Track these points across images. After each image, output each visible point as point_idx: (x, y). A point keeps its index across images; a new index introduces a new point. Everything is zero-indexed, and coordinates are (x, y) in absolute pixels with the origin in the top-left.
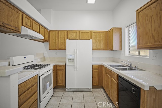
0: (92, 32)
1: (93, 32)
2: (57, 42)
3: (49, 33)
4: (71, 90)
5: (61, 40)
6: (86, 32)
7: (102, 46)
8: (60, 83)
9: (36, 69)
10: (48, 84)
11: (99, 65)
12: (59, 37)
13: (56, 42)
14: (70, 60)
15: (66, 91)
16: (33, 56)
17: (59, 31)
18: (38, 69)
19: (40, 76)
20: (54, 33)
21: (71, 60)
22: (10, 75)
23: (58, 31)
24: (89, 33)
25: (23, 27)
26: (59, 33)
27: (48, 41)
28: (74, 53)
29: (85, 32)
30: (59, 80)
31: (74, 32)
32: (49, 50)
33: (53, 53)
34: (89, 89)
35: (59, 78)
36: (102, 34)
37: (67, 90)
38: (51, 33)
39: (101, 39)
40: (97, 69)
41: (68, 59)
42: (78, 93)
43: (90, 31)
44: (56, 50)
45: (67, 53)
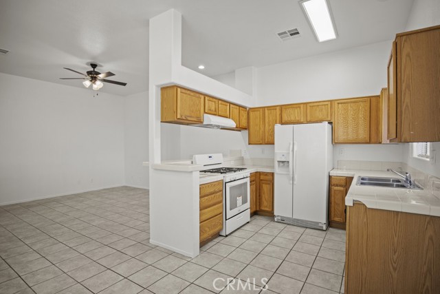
0: (336, 102)
1: (338, 103)
2: (262, 129)
3: (248, 114)
4: (283, 221)
5: (269, 125)
6: (321, 104)
7: (363, 134)
8: (266, 207)
9: (222, 173)
10: (240, 200)
11: (347, 177)
12: (267, 120)
13: (260, 129)
14: (281, 164)
15: (274, 221)
16: (221, 154)
17: (266, 109)
18: (223, 173)
19: (226, 183)
20: (257, 113)
21: (284, 163)
22: (192, 172)
23: (264, 107)
24: (329, 106)
25: (205, 115)
26: (266, 111)
27: (246, 129)
28: (289, 150)
29: (318, 106)
30: (263, 199)
31: (295, 106)
32: (249, 144)
33: (257, 149)
34: (320, 225)
35: (263, 196)
36: (362, 104)
37: (276, 219)
38: (251, 114)
39: (360, 116)
40: (341, 186)
41: (279, 161)
42: (295, 227)
43: (331, 101)
44: (260, 144)
45: (276, 151)
